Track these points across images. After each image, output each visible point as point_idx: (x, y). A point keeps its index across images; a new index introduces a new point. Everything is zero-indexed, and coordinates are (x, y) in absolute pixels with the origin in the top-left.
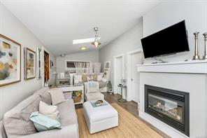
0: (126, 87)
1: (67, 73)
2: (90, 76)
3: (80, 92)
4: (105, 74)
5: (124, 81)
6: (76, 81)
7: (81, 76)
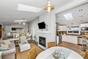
0: (36, 37)
1: (11, 33)
2: (23, 34)
3: (18, 40)
4: (30, 33)
5: (36, 35)
6: (16, 36)
7: (19, 34)
